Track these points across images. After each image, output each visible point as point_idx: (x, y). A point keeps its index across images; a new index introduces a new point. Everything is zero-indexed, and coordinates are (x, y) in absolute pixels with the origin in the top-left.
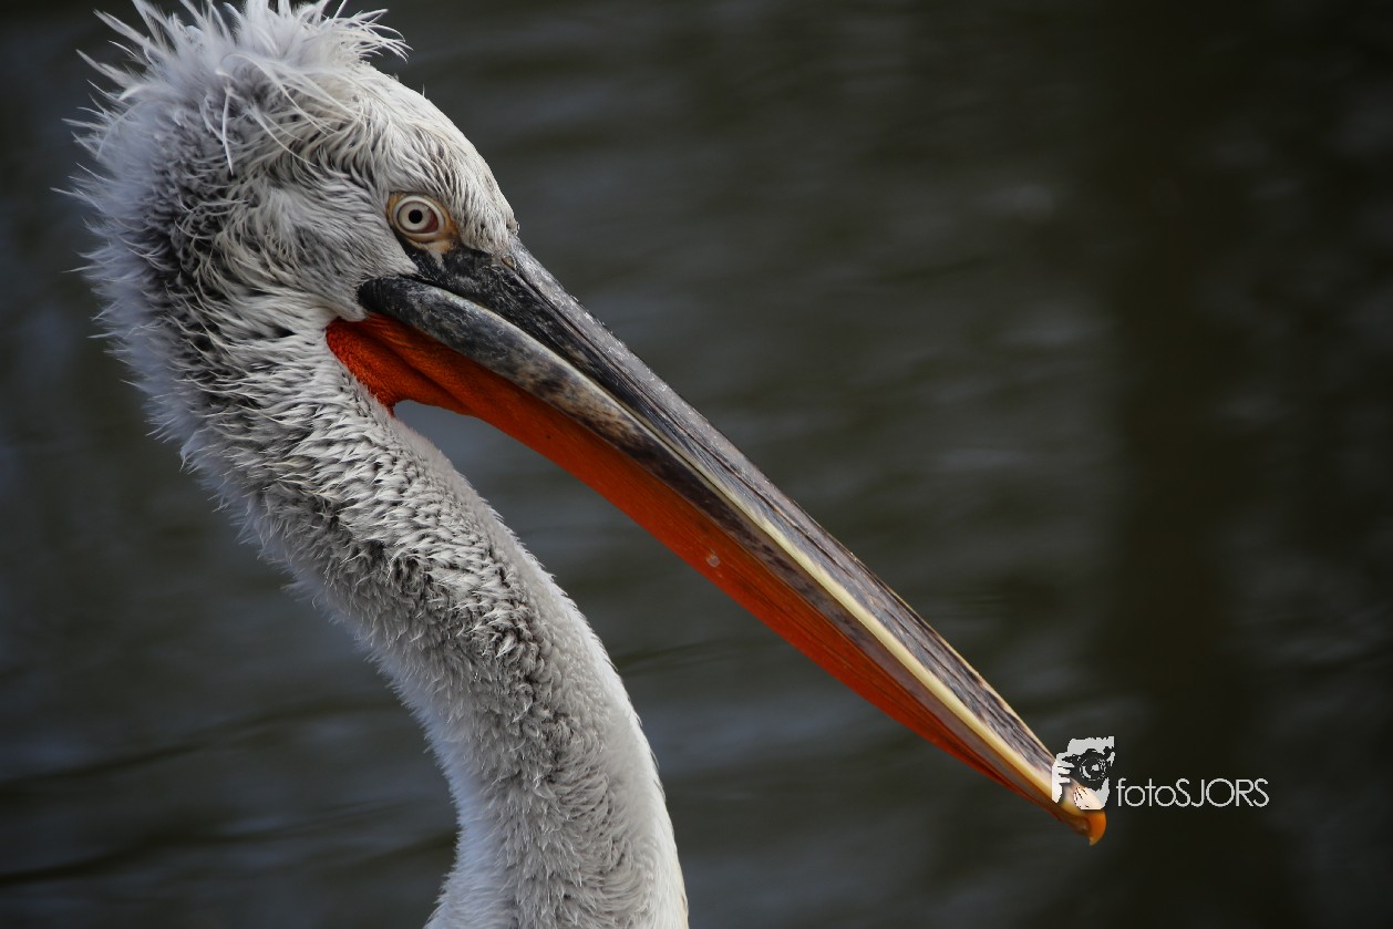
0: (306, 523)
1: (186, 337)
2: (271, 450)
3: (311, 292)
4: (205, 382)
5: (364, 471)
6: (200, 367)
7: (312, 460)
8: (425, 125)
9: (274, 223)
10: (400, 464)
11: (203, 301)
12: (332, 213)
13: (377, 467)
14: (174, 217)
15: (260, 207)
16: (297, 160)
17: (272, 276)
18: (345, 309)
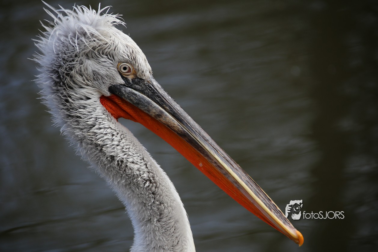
0: (94, 150)
1: (62, 99)
2: (85, 130)
3: (96, 88)
4: (67, 111)
5: (109, 136)
6: (66, 107)
7: (96, 133)
8: (129, 44)
9: (87, 69)
10: (119, 134)
11: (67, 89)
12: (102, 67)
13: (113, 135)
14: (60, 66)
15: (83, 65)
16: (94, 52)
17: (86, 83)
18: (105, 93)
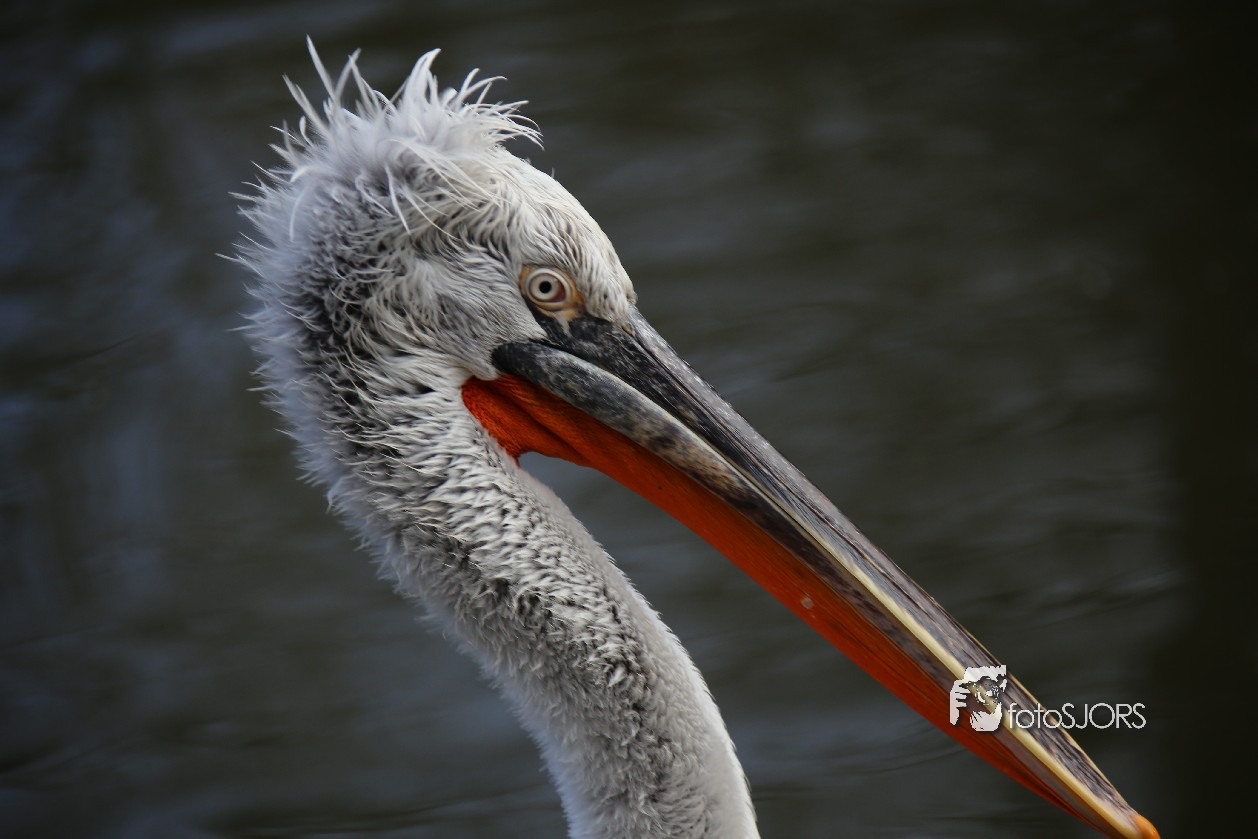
0: (440, 562)
1: (335, 392)
2: (410, 496)
3: (449, 353)
4: (351, 433)
5: (492, 516)
6: (348, 420)
7: (447, 506)
8: (554, 204)
9: (419, 291)
10: (526, 510)
11: (352, 360)
12: (469, 283)
13: (504, 512)
14: (327, 283)
15: (407, 276)
16: (440, 232)
17: (414, 338)
18: (480, 369)
